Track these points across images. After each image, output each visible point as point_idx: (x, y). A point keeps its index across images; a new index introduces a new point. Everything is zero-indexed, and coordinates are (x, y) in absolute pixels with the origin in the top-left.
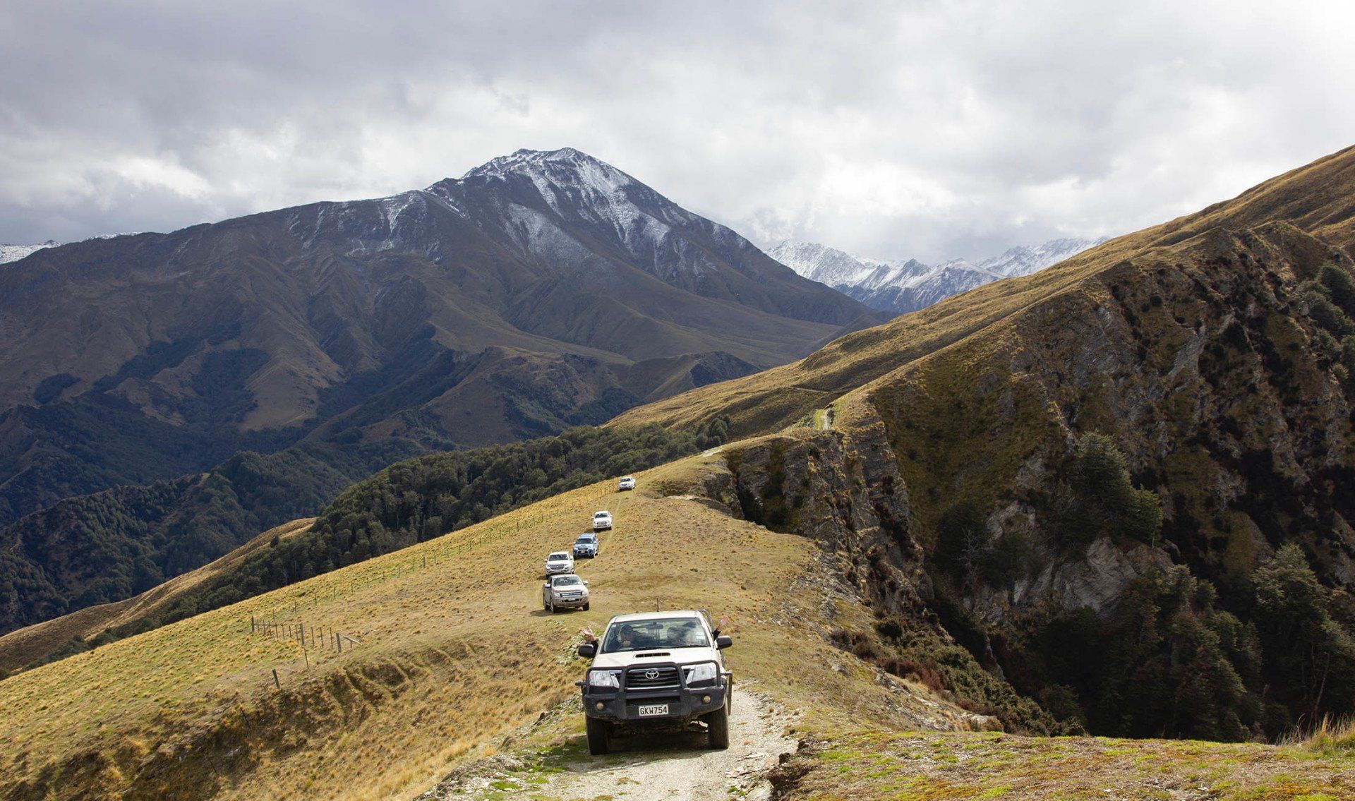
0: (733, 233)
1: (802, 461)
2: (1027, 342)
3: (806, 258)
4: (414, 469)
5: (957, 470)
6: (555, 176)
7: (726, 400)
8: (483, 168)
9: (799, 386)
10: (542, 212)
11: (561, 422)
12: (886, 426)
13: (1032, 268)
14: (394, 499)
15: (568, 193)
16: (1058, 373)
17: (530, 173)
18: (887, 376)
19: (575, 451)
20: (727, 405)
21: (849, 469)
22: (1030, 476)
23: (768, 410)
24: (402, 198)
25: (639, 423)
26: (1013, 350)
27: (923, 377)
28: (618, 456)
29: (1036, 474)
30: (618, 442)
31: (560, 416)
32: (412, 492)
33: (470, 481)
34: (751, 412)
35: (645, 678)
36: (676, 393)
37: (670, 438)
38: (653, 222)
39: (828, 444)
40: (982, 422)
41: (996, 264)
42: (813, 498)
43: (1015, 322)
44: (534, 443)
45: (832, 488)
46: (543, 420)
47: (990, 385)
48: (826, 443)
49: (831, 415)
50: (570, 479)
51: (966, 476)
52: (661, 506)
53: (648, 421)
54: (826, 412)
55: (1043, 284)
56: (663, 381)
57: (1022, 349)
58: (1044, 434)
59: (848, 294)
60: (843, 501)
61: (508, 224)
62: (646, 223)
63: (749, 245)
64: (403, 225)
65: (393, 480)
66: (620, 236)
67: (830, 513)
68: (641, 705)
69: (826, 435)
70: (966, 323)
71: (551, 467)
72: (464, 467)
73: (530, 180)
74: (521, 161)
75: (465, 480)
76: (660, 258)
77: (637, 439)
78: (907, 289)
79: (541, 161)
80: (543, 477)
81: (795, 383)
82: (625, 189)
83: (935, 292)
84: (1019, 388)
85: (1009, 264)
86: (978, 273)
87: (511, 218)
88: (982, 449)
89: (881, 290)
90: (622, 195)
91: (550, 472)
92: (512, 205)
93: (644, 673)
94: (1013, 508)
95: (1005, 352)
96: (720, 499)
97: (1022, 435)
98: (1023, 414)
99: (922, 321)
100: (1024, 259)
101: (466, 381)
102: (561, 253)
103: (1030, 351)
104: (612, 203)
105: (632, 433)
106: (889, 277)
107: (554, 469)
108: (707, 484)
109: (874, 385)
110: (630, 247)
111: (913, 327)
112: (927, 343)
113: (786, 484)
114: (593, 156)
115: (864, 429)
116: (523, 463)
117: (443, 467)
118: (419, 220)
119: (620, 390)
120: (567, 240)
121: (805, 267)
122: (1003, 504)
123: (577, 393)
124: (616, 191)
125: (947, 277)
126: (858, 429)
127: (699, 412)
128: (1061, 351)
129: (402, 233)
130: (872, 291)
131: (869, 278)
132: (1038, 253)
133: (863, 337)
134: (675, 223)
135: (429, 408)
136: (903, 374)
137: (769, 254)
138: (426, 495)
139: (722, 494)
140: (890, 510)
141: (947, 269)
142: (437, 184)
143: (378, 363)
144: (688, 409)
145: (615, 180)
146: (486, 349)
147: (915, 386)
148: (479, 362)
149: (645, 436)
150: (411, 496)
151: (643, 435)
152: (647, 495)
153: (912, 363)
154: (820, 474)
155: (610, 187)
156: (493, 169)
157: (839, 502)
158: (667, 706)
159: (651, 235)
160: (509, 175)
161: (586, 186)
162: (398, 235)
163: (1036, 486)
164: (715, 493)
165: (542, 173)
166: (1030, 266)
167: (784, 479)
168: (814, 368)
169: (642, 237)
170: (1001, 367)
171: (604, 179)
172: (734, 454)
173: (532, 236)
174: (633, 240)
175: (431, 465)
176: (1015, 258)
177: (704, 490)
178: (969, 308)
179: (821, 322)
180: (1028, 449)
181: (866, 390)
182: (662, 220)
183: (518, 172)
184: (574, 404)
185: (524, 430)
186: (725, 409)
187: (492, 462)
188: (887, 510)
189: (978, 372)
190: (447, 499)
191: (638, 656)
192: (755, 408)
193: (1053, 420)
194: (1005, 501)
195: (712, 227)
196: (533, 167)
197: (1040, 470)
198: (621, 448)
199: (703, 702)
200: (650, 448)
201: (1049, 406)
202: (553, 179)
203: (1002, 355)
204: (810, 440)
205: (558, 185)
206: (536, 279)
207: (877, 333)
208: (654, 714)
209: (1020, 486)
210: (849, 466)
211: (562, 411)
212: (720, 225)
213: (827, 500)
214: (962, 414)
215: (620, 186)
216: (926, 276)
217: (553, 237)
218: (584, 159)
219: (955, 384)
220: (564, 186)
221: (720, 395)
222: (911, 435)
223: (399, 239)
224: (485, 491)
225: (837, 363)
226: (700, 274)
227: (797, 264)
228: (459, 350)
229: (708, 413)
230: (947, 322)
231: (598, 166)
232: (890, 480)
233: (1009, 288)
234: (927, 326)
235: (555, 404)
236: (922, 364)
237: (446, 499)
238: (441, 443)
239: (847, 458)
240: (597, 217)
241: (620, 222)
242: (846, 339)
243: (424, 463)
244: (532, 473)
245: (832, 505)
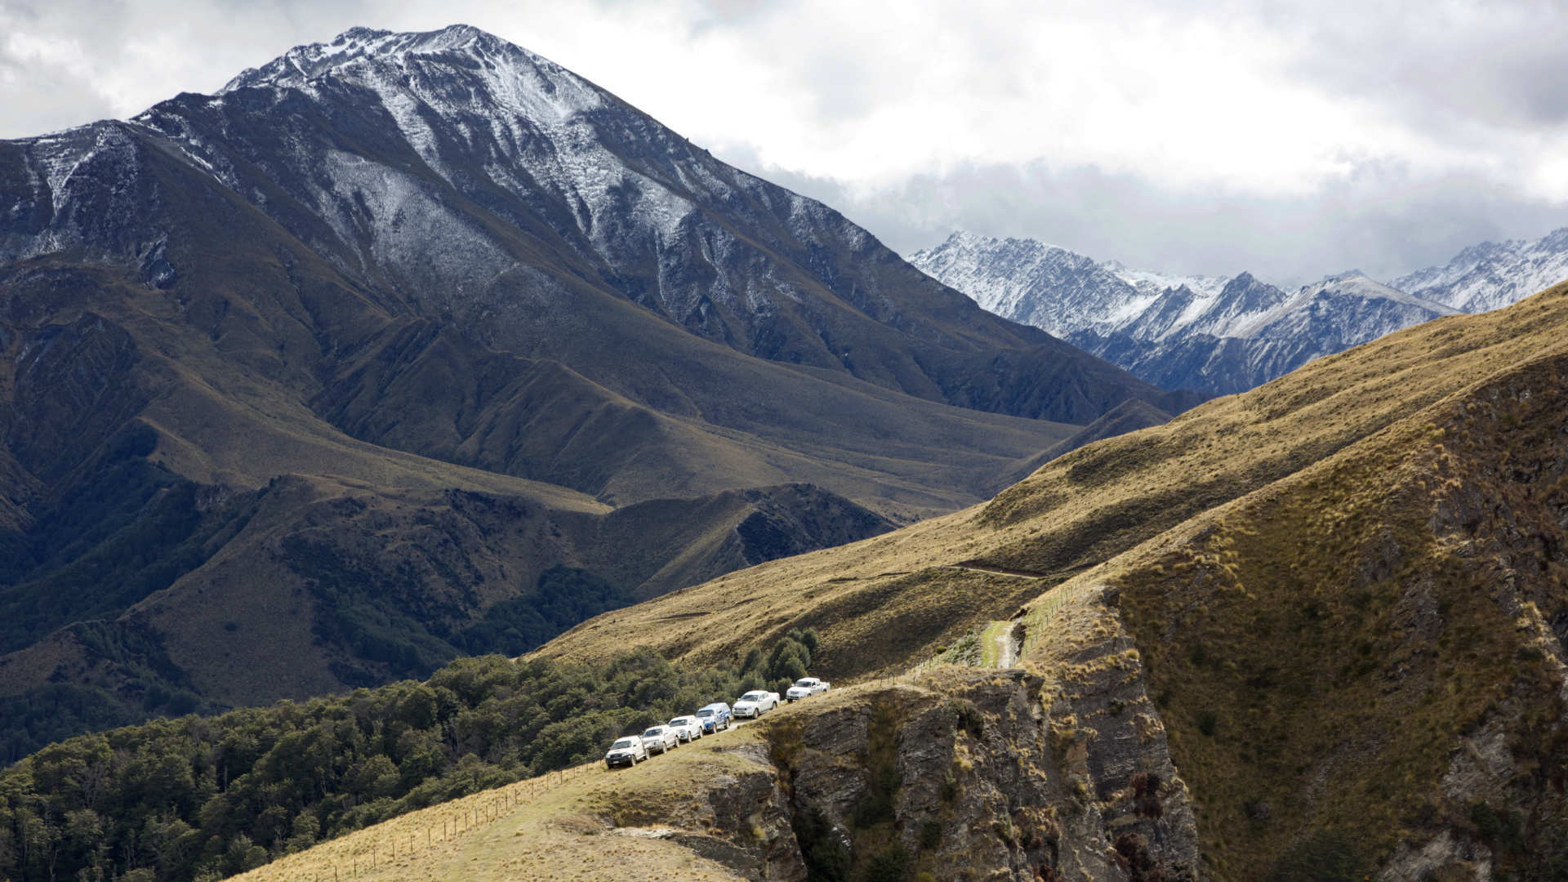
0: (835, 218)
1: (940, 741)
2: (1470, 468)
3: (1003, 272)
4: (91, 759)
5: (1309, 759)
6: (432, 88)
7: (809, 596)
8: (267, 69)
9: (976, 563)
10: (404, 171)
11: (444, 645)
12: (1146, 659)
13: (1519, 290)
14: (44, 830)
15: (462, 127)
16: (1542, 537)
17: (374, 81)
18: (1148, 546)
19: (465, 713)
20: (810, 606)
21: (1054, 758)
22: (1477, 774)
23: (903, 618)
24: (80, 138)
25: (612, 650)
26: (1436, 485)
27: (1231, 548)
28: (563, 725)
29: (1491, 769)
30: (563, 692)
31: (442, 632)
32: (88, 812)
33: (222, 785)
34: (864, 624)
36: (698, 581)
37: (681, 683)
38: (654, 192)
39: (1005, 701)
40: (1366, 649)
41: (1436, 282)
42: (965, 828)
43: (1441, 420)
44: (370, 695)
45: (1013, 802)
46: (402, 642)
47: (1384, 564)
48: (998, 701)
49: (1020, 634)
50: (451, 777)
51: (1330, 773)
52: (590, 853)
53: (630, 646)
54: (1010, 626)
55: (1528, 329)
56: (676, 552)
57: (1457, 482)
58: (1507, 677)
59: (1098, 352)
60: (1039, 832)
61: (324, 197)
62: (638, 193)
63: (871, 243)
64: (82, 199)
65: (44, 783)
66: (580, 224)
67: (1006, 861)
69: (998, 681)
70: (1351, 419)
71: (408, 751)
72: (208, 751)
73: (374, 97)
74: (355, 55)
75: (211, 783)
76: (671, 273)
77: (605, 685)
78: (1231, 340)
79: (401, 55)
80: (390, 774)
81: (964, 557)
82: (591, 117)
83: (1295, 347)
84: (1449, 570)
85: (1464, 281)
86: (1393, 304)
87: (332, 183)
88: (1367, 711)
89: (1173, 340)
90: (584, 131)
91: (406, 761)
92: (334, 154)
94: (1439, 849)
95: (1419, 490)
96: (747, 832)
97: (1459, 679)
98: (1460, 630)
99: (1253, 416)
100: (1501, 271)
101: (226, 553)
102: (446, 263)
103: (1476, 487)
104: (562, 148)
105: (595, 672)
106: (1191, 313)
107: (416, 757)
108: (714, 797)
109: (1119, 566)
110: (602, 249)
111: (1231, 429)
112: (1263, 465)
113: (904, 796)
114: (518, 43)
115: (1093, 666)
116: (344, 742)
117: (160, 754)
118: (120, 187)
119: (579, 571)
120: (460, 233)
121: (999, 292)
122: (1416, 839)
123: (479, 579)
124: (571, 123)
125: (1322, 312)
126: (1079, 668)
127: (748, 625)
128: (1550, 487)
129: (79, 219)
130: (1151, 346)
131: (1145, 315)
132: (1532, 257)
133: (1120, 453)
134: (705, 193)
135: (138, 616)
136: (1186, 540)
137: (918, 264)
138: (119, 817)
139: (752, 819)
140: (1154, 853)
141: (1324, 295)
142: (162, 107)
143: (23, 513)
144: (724, 615)
145: (569, 98)
146: (272, 482)
147: (1213, 567)
148: (255, 511)
149: (624, 679)
150: (86, 820)
151: (620, 676)
152: (567, 826)
153: (1206, 515)
154: (983, 772)
155: (555, 114)
156: (291, 72)
157: (1030, 836)
159: (649, 221)
160: (328, 85)
161: (502, 111)
162: (71, 223)
163: (1493, 798)
164: (735, 818)
165: (403, 83)
166: (1513, 286)
167: (899, 784)
168: (1009, 522)
169: (629, 225)
170: (1408, 524)
171: (543, 95)
172: (785, 727)
173: (379, 225)
174: (609, 233)
175: (133, 748)
176: (1479, 268)
177: (708, 812)
178: (1359, 386)
179: (1035, 415)
180: (1471, 712)
181: (1102, 577)
182: (675, 189)
183: (348, 80)
184: (475, 605)
185: (357, 665)
186: (807, 617)
187: (273, 740)
188: (1144, 854)
189: (1357, 534)
190: (169, 828)
192: (873, 614)
193: (1530, 645)
194: (1421, 833)
195: (789, 202)
196: (381, 69)
197: (1499, 759)
198: (568, 707)
200: (634, 706)
201: (1520, 614)
202: (427, 96)
203: (1411, 495)
204: (962, 694)
205: (440, 108)
206: (389, 320)
207: (1149, 443)
209: (1455, 797)
210: (1057, 752)
211: (448, 620)
212: (806, 200)
213: (999, 830)
214: (1320, 631)
215: (579, 112)
216: (1275, 312)
217: (428, 226)
218: (498, 51)
219: (1304, 564)
220: (453, 111)
221: (795, 585)
222: (1203, 681)
223: (73, 230)
224: (257, 807)
225: (1058, 512)
226: (761, 309)
227: (982, 285)
228: (211, 483)
229: (770, 624)
230: (1309, 418)
231: (529, 68)
232: (1153, 783)
233: (1451, 339)
234: (1263, 427)
235: (430, 604)
236: (1230, 517)
237: (165, 828)
238: (167, 697)
239: (1052, 735)
240: (528, 181)
241: (581, 192)
242: (1081, 457)
243: (116, 744)
244: (367, 765)
245: (1010, 844)
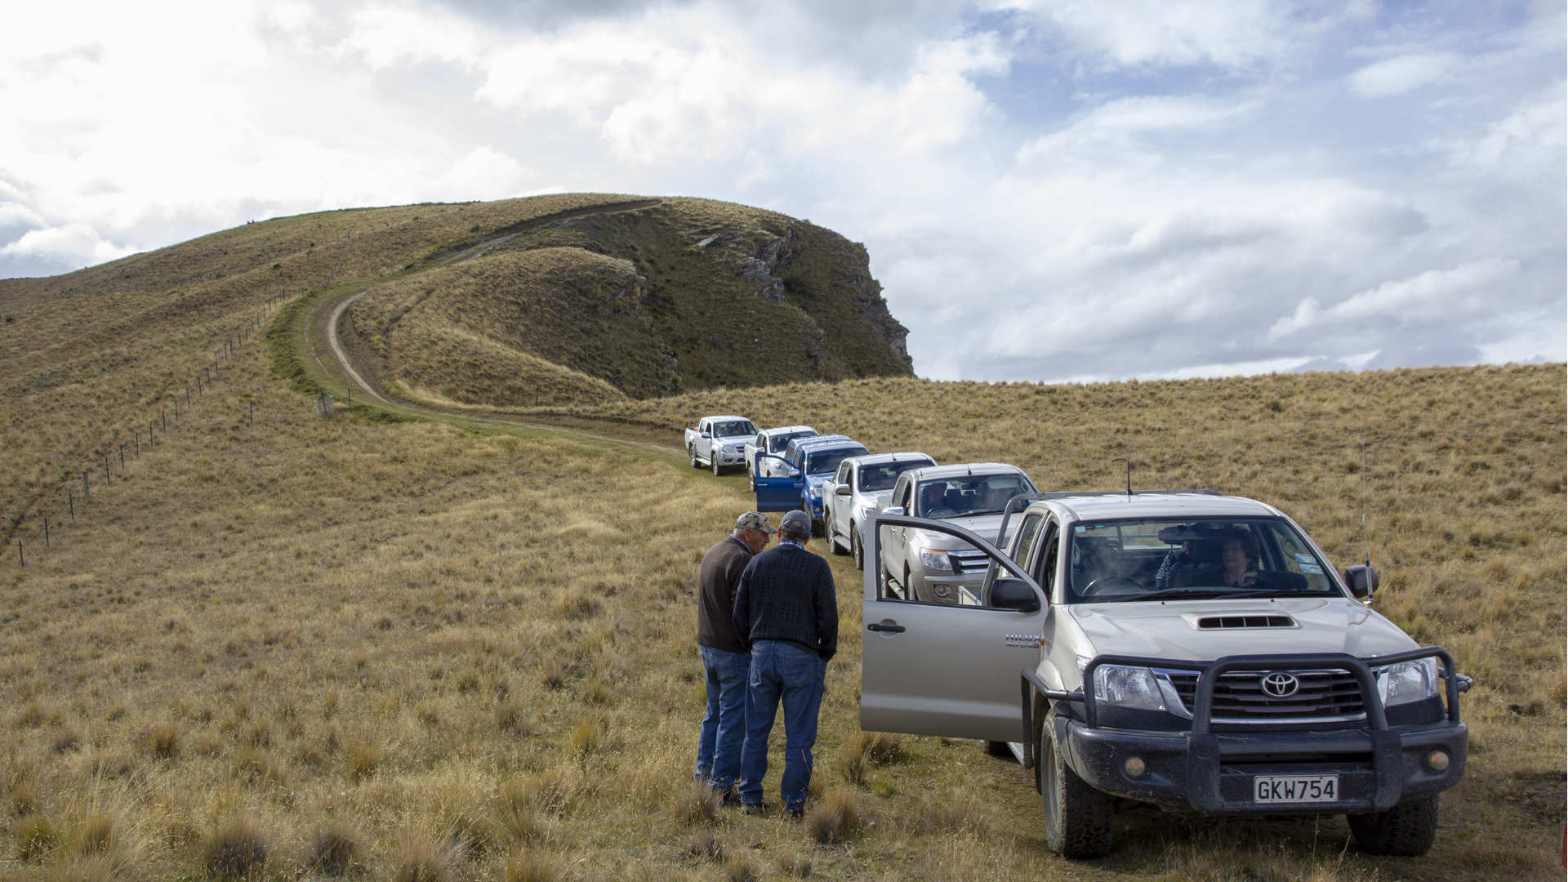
35: (1260, 692)
68: (1261, 772)
93: (1257, 680)
158: (1335, 780)
191: (1206, 623)
199: (1428, 768)
208: (1296, 799)
